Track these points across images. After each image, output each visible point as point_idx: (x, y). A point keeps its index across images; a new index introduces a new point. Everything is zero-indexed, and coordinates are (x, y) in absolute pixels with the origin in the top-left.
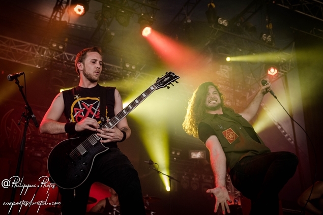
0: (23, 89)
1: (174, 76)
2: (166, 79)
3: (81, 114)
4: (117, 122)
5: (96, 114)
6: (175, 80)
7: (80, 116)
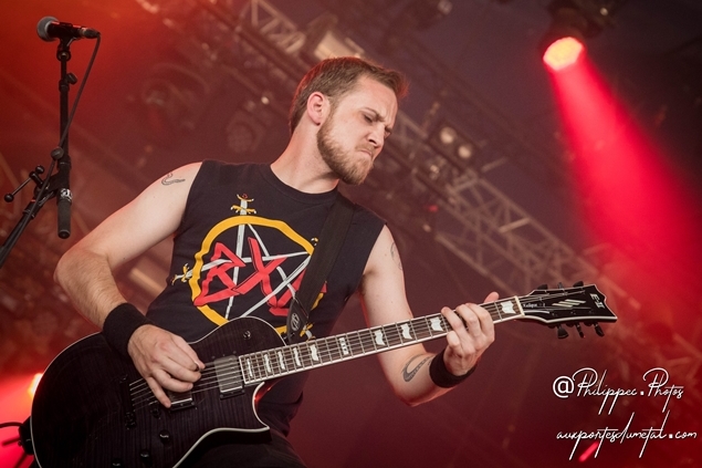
0: (73, 89)
1: (599, 305)
2: (569, 304)
3: (230, 273)
4: (337, 356)
5: (278, 296)
6: (595, 321)
7: (224, 277)
